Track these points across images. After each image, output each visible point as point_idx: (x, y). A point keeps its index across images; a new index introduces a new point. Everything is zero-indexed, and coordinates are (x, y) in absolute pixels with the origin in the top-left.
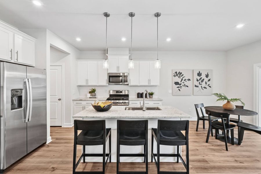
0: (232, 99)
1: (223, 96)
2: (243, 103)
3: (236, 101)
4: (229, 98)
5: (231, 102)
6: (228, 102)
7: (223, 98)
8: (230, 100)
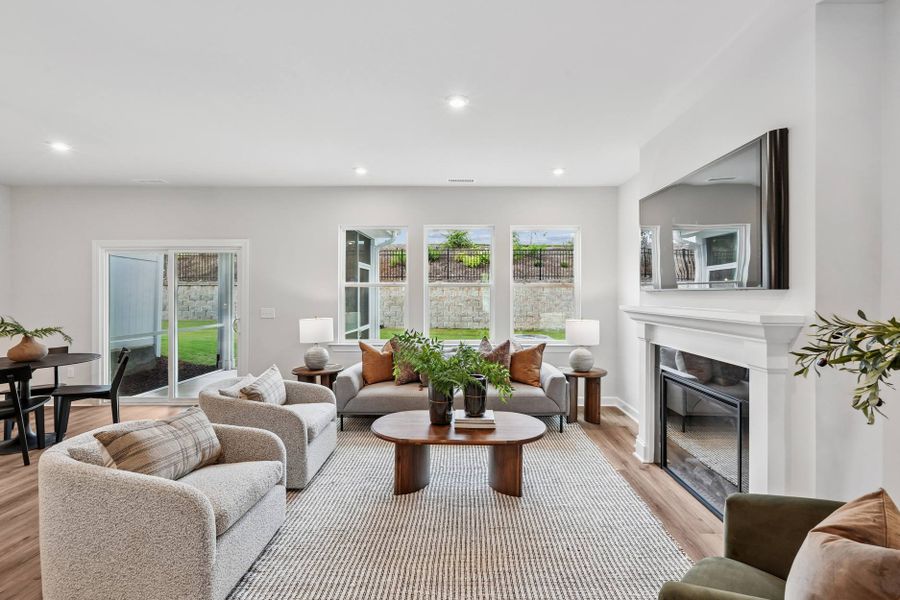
0: (37, 331)
1: (8, 325)
2: (67, 338)
3: (51, 334)
4: (30, 328)
5: (36, 339)
6: (27, 339)
7: (9, 328)
8: (31, 333)
